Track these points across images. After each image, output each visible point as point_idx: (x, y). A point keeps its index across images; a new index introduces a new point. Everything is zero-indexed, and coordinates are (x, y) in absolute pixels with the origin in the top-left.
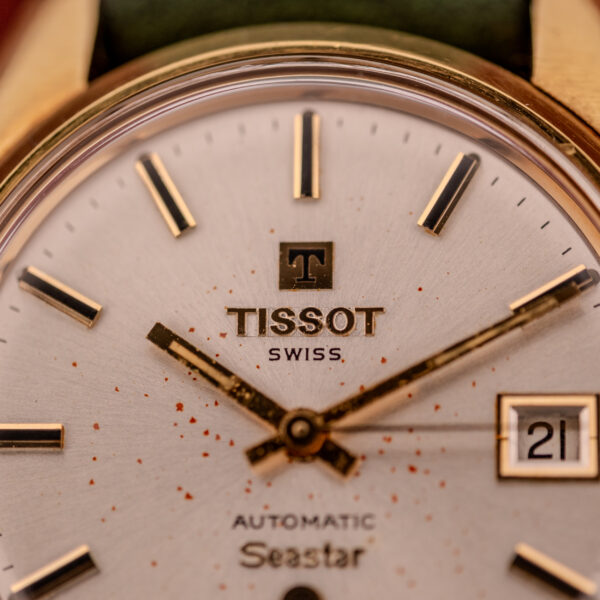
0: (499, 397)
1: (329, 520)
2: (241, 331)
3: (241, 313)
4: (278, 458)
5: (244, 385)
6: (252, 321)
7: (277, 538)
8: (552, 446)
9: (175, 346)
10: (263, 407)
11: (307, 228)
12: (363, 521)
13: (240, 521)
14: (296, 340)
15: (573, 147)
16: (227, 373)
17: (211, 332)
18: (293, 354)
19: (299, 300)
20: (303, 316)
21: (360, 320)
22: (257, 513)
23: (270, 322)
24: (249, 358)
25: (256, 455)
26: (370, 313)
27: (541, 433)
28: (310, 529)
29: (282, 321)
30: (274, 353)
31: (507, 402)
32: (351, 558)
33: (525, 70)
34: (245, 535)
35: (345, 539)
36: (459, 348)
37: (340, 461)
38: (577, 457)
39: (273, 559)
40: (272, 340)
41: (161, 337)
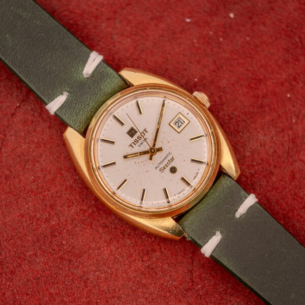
0: (169, 124)
1: (166, 157)
2: (133, 147)
3: (131, 145)
4: (153, 157)
5: (140, 153)
6: (133, 145)
7: (162, 166)
8: (180, 124)
9: (128, 156)
10: (145, 153)
11: (127, 128)
12: (170, 154)
13: (156, 168)
14: (140, 142)
15: (148, 88)
16: (137, 153)
17: (130, 151)
18: (141, 144)
19: (135, 137)
20: (138, 138)
21: (144, 132)
22: (157, 165)
23: (135, 143)
24: (137, 149)
25: (151, 159)
26: (145, 130)
27: (177, 124)
28: (165, 161)
29: (136, 141)
30: (139, 146)
31: (171, 124)
32: (172, 159)
33: (133, 86)
34: (159, 168)
35: (170, 158)
36: (159, 123)
37: (160, 150)
38: (185, 122)
39: (164, 168)
40: (137, 145)
41: (125, 157)
